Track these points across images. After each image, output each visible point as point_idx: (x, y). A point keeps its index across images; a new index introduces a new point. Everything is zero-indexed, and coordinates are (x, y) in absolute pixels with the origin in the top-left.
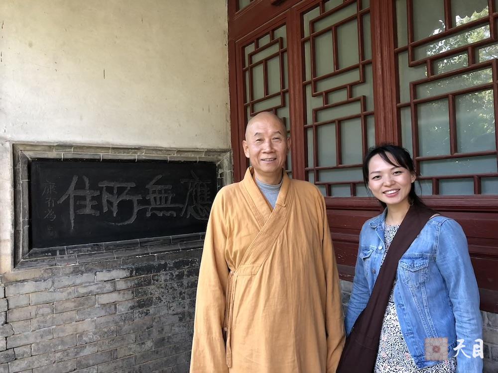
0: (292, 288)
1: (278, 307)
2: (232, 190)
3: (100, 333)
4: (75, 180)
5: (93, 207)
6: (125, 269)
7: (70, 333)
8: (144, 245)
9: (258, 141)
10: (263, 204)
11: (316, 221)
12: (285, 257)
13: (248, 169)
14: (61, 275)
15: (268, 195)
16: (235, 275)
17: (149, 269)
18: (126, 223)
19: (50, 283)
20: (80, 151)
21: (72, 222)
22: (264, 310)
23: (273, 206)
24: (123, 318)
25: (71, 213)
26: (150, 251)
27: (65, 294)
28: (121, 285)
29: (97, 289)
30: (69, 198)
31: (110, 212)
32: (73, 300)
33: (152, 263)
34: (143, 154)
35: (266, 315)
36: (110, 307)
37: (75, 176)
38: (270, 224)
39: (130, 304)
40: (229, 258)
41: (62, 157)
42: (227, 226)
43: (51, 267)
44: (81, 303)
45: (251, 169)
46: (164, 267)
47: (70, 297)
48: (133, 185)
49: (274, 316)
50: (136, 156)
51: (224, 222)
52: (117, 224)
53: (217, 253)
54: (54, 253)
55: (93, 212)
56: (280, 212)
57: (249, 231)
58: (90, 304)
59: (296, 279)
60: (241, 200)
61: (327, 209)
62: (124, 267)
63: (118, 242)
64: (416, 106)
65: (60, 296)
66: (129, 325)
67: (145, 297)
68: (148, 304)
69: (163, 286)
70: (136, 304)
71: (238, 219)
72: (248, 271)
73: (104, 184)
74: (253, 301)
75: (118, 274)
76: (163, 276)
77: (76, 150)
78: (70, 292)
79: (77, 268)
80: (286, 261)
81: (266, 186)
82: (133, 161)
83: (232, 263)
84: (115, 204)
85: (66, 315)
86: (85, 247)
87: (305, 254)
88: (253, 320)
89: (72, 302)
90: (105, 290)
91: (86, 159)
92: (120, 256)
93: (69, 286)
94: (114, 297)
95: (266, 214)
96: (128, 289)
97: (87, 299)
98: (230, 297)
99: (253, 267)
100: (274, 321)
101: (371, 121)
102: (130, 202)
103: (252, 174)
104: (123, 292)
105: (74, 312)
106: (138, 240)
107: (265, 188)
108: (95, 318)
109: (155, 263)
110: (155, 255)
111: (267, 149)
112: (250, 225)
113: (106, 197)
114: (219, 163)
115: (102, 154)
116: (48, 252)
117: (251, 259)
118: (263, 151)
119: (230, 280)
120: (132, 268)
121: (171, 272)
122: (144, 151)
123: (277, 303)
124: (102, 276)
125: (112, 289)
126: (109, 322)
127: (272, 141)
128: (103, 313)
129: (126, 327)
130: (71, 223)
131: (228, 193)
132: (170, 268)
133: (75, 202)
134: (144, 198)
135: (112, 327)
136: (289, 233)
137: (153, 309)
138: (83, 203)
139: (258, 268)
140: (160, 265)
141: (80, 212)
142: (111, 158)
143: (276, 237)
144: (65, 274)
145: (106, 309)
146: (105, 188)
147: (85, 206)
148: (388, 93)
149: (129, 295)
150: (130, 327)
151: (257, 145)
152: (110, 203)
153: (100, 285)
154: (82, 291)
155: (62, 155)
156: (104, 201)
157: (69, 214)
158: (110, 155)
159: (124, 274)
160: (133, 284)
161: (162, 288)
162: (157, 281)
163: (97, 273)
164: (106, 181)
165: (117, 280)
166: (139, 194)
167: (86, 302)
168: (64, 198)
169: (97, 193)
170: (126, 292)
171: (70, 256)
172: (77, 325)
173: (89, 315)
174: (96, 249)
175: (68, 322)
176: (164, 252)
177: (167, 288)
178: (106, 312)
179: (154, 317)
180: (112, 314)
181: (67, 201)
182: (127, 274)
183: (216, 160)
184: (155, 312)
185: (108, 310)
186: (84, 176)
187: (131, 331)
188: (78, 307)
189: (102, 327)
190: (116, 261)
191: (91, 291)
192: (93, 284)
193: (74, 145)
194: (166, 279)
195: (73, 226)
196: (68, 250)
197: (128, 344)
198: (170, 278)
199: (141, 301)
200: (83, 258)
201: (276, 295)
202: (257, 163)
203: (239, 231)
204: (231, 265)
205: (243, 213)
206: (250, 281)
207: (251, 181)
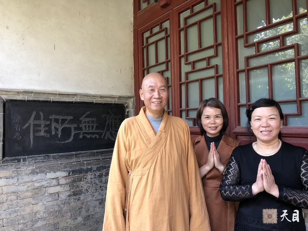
0: (167, 184)
1: (158, 196)
2: (131, 121)
3: (48, 212)
4: (34, 114)
5: (45, 131)
6: (65, 171)
7: (29, 212)
8: (78, 156)
9: (151, 91)
10: (150, 130)
11: (184, 141)
12: (164, 164)
13: (142, 108)
14: (23, 175)
15: (154, 124)
16: (132, 175)
17: (80, 171)
18: (67, 142)
19: (16, 180)
20: (39, 95)
21: (32, 141)
22: (149, 197)
23: (157, 132)
24: (64, 203)
25: (31, 135)
26: (81, 160)
27: (26, 187)
28: (63, 181)
29: (47, 184)
30: (30, 125)
31: (56, 134)
32: (31, 191)
33: (83, 167)
34: (79, 98)
35: (150, 201)
36: (55, 195)
37: (34, 111)
38: (155, 143)
39: (68, 194)
40: (128, 165)
41: (26, 99)
42: (127, 144)
43: (17, 170)
44: (36, 193)
45: (144, 108)
46: (91, 170)
47: (29, 189)
48: (72, 118)
49: (156, 202)
50: (73, 100)
52: (61, 142)
54: (19, 161)
55: (45, 134)
56: (161, 136)
57: (141, 147)
58: (41, 194)
60: (137, 127)
61: (191, 134)
62: (65, 170)
63: (61, 154)
64: (248, 71)
65: (22, 188)
66: (67, 207)
67: (78, 189)
68: (79, 194)
69: (89, 182)
70: (72, 193)
71: (134, 140)
72: (140, 172)
73: (53, 117)
75: (61, 174)
76: (89, 176)
77: (35, 95)
78: (29, 186)
79: (34, 170)
80: (164, 167)
81: (153, 119)
82: (72, 102)
83: (130, 167)
84: (60, 130)
85: (26, 201)
86: (39, 157)
87: (176, 163)
90: (52, 185)
91: (42, 101)
92: (62, 162)
93: (28, 182)
94: (58, 189)
95: (152, 136)
96: (67, 184)
97: (40, 190)
98: (128, 189)
99: (143, 170)
100: (155, 205)
101: (221, 80)
102: (70, 129)
103: (145, 111)
104: (63, 186)
105: (31, 198)
106: (74, 152)
107: (152, 120)
108: (45, 203)
109: (85, 168)
110: (85, 162)
111: (157, 96)
112: (142, 143)
113: (54, 125)
114: (126, 105)
115: (52, 98)
116: (15, 160)
117: (142, 165)
118: (153, 97)
119: (128, 178)
120: (70, 170)
121: (95, 173)
122: (79, 96)
123: (158, 193)
124: (51, 175)
125: (56, 184)
126: (54, 205)
127: (159, 91)
128: (50, 199)
129: (65, 208)
130: (31, 141)
132: (94, 170)
133: (34, 128)
134: (78, 126)
135: (56, 208)
136: (166, 149)
137: (83, 197)
138: (39, 128)
139: (146, 171)
140: (88, 169)
141: (37, 134)
142: (58, 100)
143: (158, 151)
144: (26, 174)
145: (52, 196)
146: (53, 119)
147: (40, 131)
148: (231, 63)
149: (67, 188)
150: (68, 208)
151: (150, 93)
152: (57, 129)
153: (49, 181)
154: (37, 185)
155: (26, 98)
156: (53, 128)
157: (30, 135)
159: (64, 174)
160: (70, 180)
161: (89, 183)
162: (86, 179)
163: (47, 173)
164: (54, 115)
165: (60, 178)
166: (75, 123)
167: (39, 192)
168: (27, 125)
169: (49, 123)
170: (65, 186)
171: (30, 163)
172: (33, 207)
173: (41, 200)
174: (47, 158)
175: (27, 205)
176: (91, 160)
177: (92, 183)
178: (52, 198)
179: (83, 202)
180: (56, 200)
181: (29, 127)
182: (67, 174)
183: (125, 103)
184: (84, 199)
185: (54, 198)
186: (40, 112)
187: (68, 211)
188: (34, 195)
189: (49, 208)
190: (60, 166)
191: (43, 185)
192: (44, 180)
193: (34, 91)
194: (91, 178)
195: (32, 143)
196: (28, 159)
197: (66, 219)
198: (94, 177)
199: (75, 191)
200: (38, 164)
201: (157, 188)
202: (149, 104)
203: (135, 147)
204: (130, 169)
205: (138, 136)
206: (141, 179)
207: (143, 115)
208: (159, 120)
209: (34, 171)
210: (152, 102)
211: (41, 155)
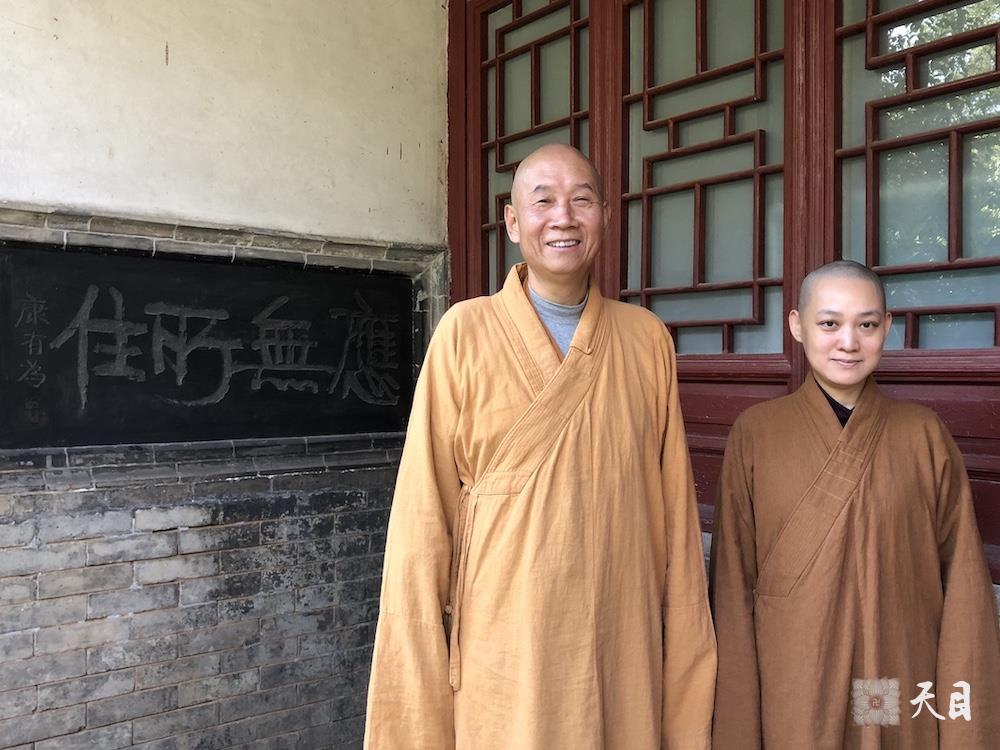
1: (563, 563)
2: (475, 311)
3: (140, 648)
4: (92, 294)
5: (131, 361)
6: (200, 507)
7: (74, 647)
8: (244, 454)
9: (541, 203)
12: (585, 460)
13: (514, 268)
14: (54, 512)
16: (474, 493)
17: (254, 509)
18: (205, 402)
19: (31, 530)
20: (108, 229)
21: (83, 392)
24: (194, 618)
25: (80, 372)
26: (256, 467)
27: (63, 556)
28: (191, 542)
29: (137, 548)
30: (75, 338)
31: (170, 374)
32: (81, 571)
33: (261, 495)
34: (250, 244)
36: (165, 590)
37: (91, 287)
38: (556, 387)
39: (209, 586)
40: (462, 458)
41: (65, 241)
42: (461, 386)
43: (32, 493)
44: (99, 579)
45: (519, 268)
46: (288, 505)
47: (74, 563)
48: (224, 316)
49: (554, 582)
50: (232, 250)
51: (456, 378)
52: (184, 403)
53: (437, 445)
54: (39, 462)
55: (130, 372)
56: (579, 364)
57: (509, 401)
58: (117, 582)
59: (605, 506)
60: (496, 333)
62: (198, 502)
63: (185, 444)
64: (878, 154)
65: (51, 559)
66: (207, 633)
67: (244, 573)
68: (250, 588)
69: (284, 548)
70: (224, 587)
71: (487, 376)
72: (504, 484)
73: (157, 310)
74: (512, 549)
75: (185, 516)
76: (285, 528)
77: (97, 227)
78: (74, 553)
79: (92, 497)
80: (584, 469)
81: (552, 307)
82: (226, 260)
83: (467, 468)
84: (182, 358)
85: (63, 605)
86: (112, 451)
88: (507, 588)
89: (79, 575)
90: (154, 552)
91: (118, 249)
92: (190, 475)
93: (72, 538)
94: (175, 568)
95: (550, 366)
96: (206, 552)
97: (113, 571)
98: (462, 540)
99: (514, 478)
101: (776, 187)
102: (217, 355)
103: (523, 279)
104: (193, 559)
105: (83, 598)
106: (231, 441)
107: (549, 310)
108: (130, 615)
109: (270, 496)
110: (270, 477)
111: (563, 221)
112: (512, 387)
113: (161, 339)
114: (418, 277)
115: (155, 239)
116: (25, 458)
117: (509, 461)
118: (551, 224)
119: (461, 505)
120: (216, 505)
121: (304, 517)
122: (252, 237)
123: (561, 554)
124: (149, 518)
125: (169, 550)
126: (161, 624)
127: (571, 203)
128: (148, 603)
129: (199, 639)
130: (80, 396)
131: (467, 316)
132: (302, 508)
133: (90, 348)
134: (247, 347)
135: (168, 637)
136: (595, 409)
137: (261, 600)
138: (108, 349)
139: (524, 479)
140: (279, 500)
141: (104, 371)
142: (177, 250)
143: (567, 416)
144: (64, 510)
145: (155, 594)
146: (159, 319)
147: (112, 358)
148: (817, 124)
149: (208, 566)
150: (209, 637)
151: (539, 213)
152: (170, 355)
153: (144, 540)
154: (102, 550)
155: (65, 235)
156: (157, 349)
157: (77, 375)
158: (174, 244)
159: (197, 516)
160: (217, 541)
161: (282, 552)
162: (272, 536)
163: (138, 512)
164: (162, 303)
165: (181, 529)
166: (236, 338)
167: (110, 577)
168: (65, 336)
169: (141, 330)
170: (201, 559)
171: (77, 471)
172: (88, 627)
173: (117, 606)
174: (136, 457)
175: (69, 621)
176: (291, 471)
177: (294, 553)
178: (155, 601)
179: (263, 618)
180: (169, 607)
181: (73, 343)
182: (206, 517)
183: (413, 269)
184: (264, 608)
185: (160, 598)
186: (113, 288)
187: (209, 647)
188: (93, 586)
189: (145, 635)
190: (181, 487)
191: (122, 552)
192: (127, 536)
193: (93, 213)
194: (293, 534)
195: (84, 402)
196: (72, 457)
197: (203, 676)
198: (301, 532)
199: (235, 580)
200: (105, 477)
201: (561, 537)
202: (538, 250)
203: (487, 399)
204: (466, 472)
205: (498, 362)
206: (505, 507)
207: (518, 293)
208: (572, 311)
209: (93, 501)
211: (115, 446)
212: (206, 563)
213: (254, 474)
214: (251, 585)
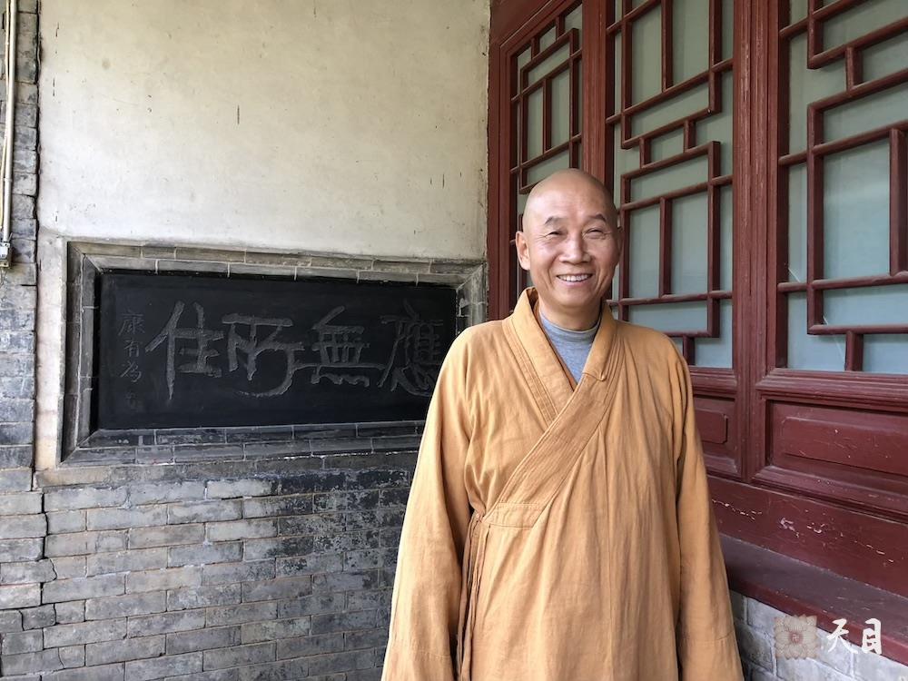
1: (579, 603)
2: (486, 336)
3: (210, 594)
5: (210, 361)
6: (261, 480)
7: (156, 588)
8: (302, 437)
10: (553, 372)
11: (670, 416)
12: (600, 494)
13: (525, 291)
14: (142, 480)
15: (566, 351)
17: (308, 483)
18: (271, 394)
19: (124, 494)
21: (171, 386)
22: (547, 607)
23: (576, 378)
24: (255, 571)
25: (169, 370)
26: (312, 449)
27: (149, 515)
29: (208, 512)
30: (166, 342)
31: (242, 371)
32: (163, 528)
33: (315, 472)
34: (309, 265)
35: (551, 620)
36: (231, 547)
37: (179, 303)
38: (569, 416)
39: (269, 546)
40: (472, 485)
41: (157, 267)
42: (471, 415)
43: (126, 465)
44: (177, 535)
46: (339, 481)
47: (158, 522)
48: (289, 324)
49: (570, 623)
50: (294, 270)
51: (466, 405)
52: (253, 395)
54: (133, 441)
55: (209, 370)
56: (592, 393)
57: (520, 428)
58: (192, 539)
62: (260, 476)
63: (253, 428)
64: (821, 158)
65: (140, 518)
66: (265, 585)
67: (299, 536)
68: (303, 549)
69: (334, 517)
70: (281, 547)
71: (498, 403)
72: (515, 517)
73: (232, 320)
74: (526, 585)
75: (246, 487)
76: (335, 499)
77: (181, 255)
78: (158, 514)
79: (172, 470)
81: (562, 333)
82: (291, 278)
83: (478, 495)
84: (252, 358)
85: (148, 555)
86: (191, 433)
89: (162, 531)
90: (222, 516)
91: (200, 272)
92: (255, 454)
93: (156, 502)
94: (240, 530)
96: (267, 517)
97: (188, 530)
99: (526, 510)
102: (282, 356)
104: (255, 523)
105: (165, 550)
106: (292, 426)
107: (561, 336)
109: (322, 473)
110: (322, 457)
111: (573, 256)
112: (523, 414)
113: (234, 343)
114: (460, 287)
115: (229, 263)
116: (123, 437)
118: (561, 258)
120: (275, 479)
121: (352, 491)
122: (310, 259)
124: (219, 488)
125: (235, 515)
126: (228, 575)
127: (584, 236)
128: (217, 557)
129: (259, 588)
130: (168, 389)
131: (477, 342)
132: (350, 484)
133: (178, 350)
134: (308, 348)
135: (233, 586)
136: (609, 439)
137: (313, 560)
138: (190, 352)
139: (537, 513)
140: (330, 477)
141: (188, 369)
142: (248, 272)
144: (150, 480)
145: (223, 550)
146: (233, 327)
147: (195, 359)
149: (268, 530)
150: (267, 588)
152: (242, 356)
153: (214, 506)
154: (180, 512)
155: (156, 263)
156: (232, 350)
157: (166, 371)
158: (246, 267)
159: (261, 488)
160: (276, 508)
161: (332, 520)
162: (324, 507)
163: (209, 483)
164: (236, 314)
165: (245, 498)
166: (299, 341)
167: (186, 534)
168: (158, 342)
169: (219, 336)
170: (262, 523)
171: (162, 448)
172: (168, 573)
173: (192, 558)
174: (211, 438)
175: (152, 568)
176: (341, 452)
177: (343, 521)
178: (223, 555)
179: (315, 574)
180: (234, 561)
181: (163, 349)
182: (267, 489)
183: (455, 281)
184: (315, 566)
185: (226, 554)
186: (196, 303)
187: (267, 596)
188: (172, 541)
189: (215, 583)
190: (245, 464)
191: (196, 514)
192: (200, 502)
193: (177, 245)
195: (171, 394)
196: (160, 437)
197: (263, 620)
198: (349, 504)
199: (292, 541)
200: (184, 454)
201: (576, 577)
202: (547, 282)
203: (498, 428)
205: (508, 389)
206: (518, 541)
207: (529, 318)
208: (584, 337)
209: (173, 473)
210: (558, 276)
211: (194, 429)
212: (266, 526)
213: (309, 454)
214: (304, 546)
